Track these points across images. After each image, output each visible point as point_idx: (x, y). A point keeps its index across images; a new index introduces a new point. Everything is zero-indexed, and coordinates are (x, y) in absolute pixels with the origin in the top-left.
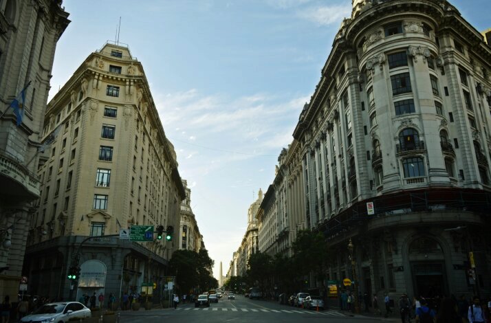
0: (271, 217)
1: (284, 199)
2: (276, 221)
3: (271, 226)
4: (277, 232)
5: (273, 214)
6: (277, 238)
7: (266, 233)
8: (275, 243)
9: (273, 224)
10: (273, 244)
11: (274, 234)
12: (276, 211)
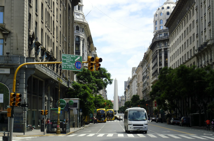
0: (188, 25)
1: (207, 4)
2: (194, 31)
3: (187, 37)
4: (195, 45)
5: (190, 22)
6: (196, 53)
7: (180, 45)
8: (192, 57)
9: (191, 34)
10: (189, 60)
11: (191, 47)
12: (195, 18)
